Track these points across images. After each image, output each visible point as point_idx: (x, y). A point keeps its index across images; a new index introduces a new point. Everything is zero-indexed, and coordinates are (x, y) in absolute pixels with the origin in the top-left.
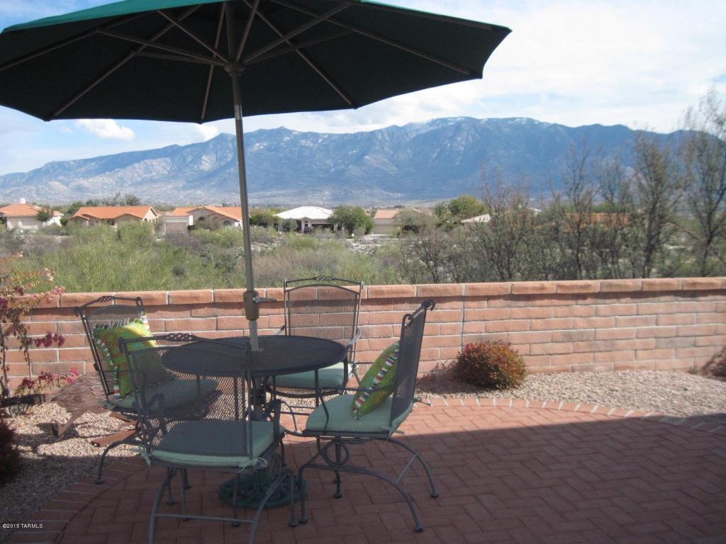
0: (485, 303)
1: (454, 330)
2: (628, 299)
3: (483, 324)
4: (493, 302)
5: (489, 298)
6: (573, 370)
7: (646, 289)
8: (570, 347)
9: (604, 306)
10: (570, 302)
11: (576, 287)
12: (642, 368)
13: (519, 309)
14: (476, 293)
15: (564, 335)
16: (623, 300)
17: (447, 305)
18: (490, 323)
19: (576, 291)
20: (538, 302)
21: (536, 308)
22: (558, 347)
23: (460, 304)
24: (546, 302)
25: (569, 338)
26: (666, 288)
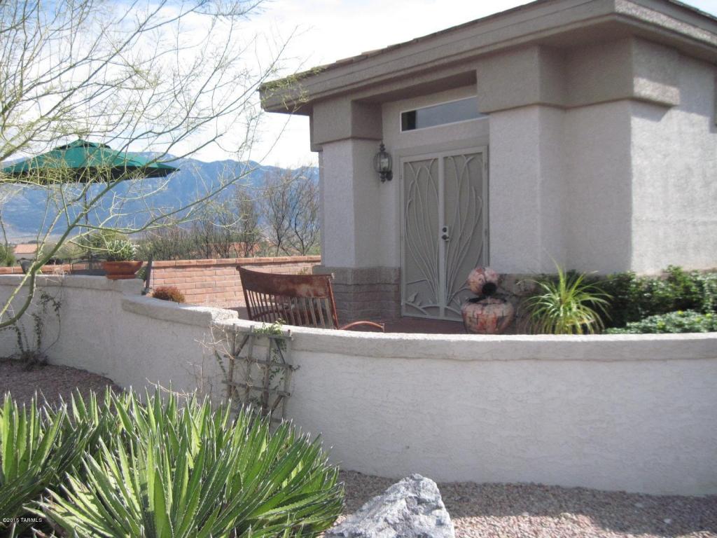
0: (163, 270)
2: (230, 268)
3: (163, 280)
4: (167, 270)
5: (165, 267)
8: (204, 290)
9: (219, 271)
10: (203, 269)
11: (206, 262)
12: (239, 300)
13: (180, 273)
14: (160, 266)
15: (201, 284)
16: (228, 268)
18: (166, 280)
19: (205, 264)
20: (188, 269)
21: (187, 272)
22: (199, 291)
24: (191, 269)
25: (203, 286)
26: (247, 262)
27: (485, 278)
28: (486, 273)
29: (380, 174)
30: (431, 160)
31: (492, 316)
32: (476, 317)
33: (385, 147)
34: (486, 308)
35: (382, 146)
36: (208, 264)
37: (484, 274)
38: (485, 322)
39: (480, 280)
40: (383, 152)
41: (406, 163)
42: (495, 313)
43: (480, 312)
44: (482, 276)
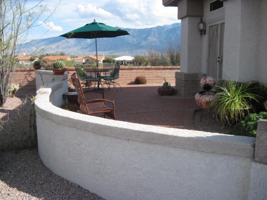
0: (141, 70)
1: (135, 75)
2: (169, 70)
3: (140, 74)
4: (142, 70)
5: (141, 69)
6: (158, 83)
7: (172, 68)
8: (157, 78)
9: (164, 71)
10: (157, 70)
11: (158, 67)
13: (147, 71)
14: (139, 68)
16: (168, 70)
17: (134, 70)
18: (142, 74)
19: (158, 68)
21: (150, 71)
22: (155, 78)
23: (136, 70)
24: (152, 70)
25: (157, 77)
26: (176, 68)
27: (206, 82)
28: (207, 80)
29: (200, 32)
30: (217, 25)
31: (204, 101)
32: (197, 100)
33: (203, 19)
34: (202, 96)
35: (201, 19)
36: (159, 68)
37: (206, 80)
38: (201, 103)
39: (204, 82)
40: (202, 21)
41: (210, 27)
42: (205, 99)
43: (199, 98)
44: (205, 81)
